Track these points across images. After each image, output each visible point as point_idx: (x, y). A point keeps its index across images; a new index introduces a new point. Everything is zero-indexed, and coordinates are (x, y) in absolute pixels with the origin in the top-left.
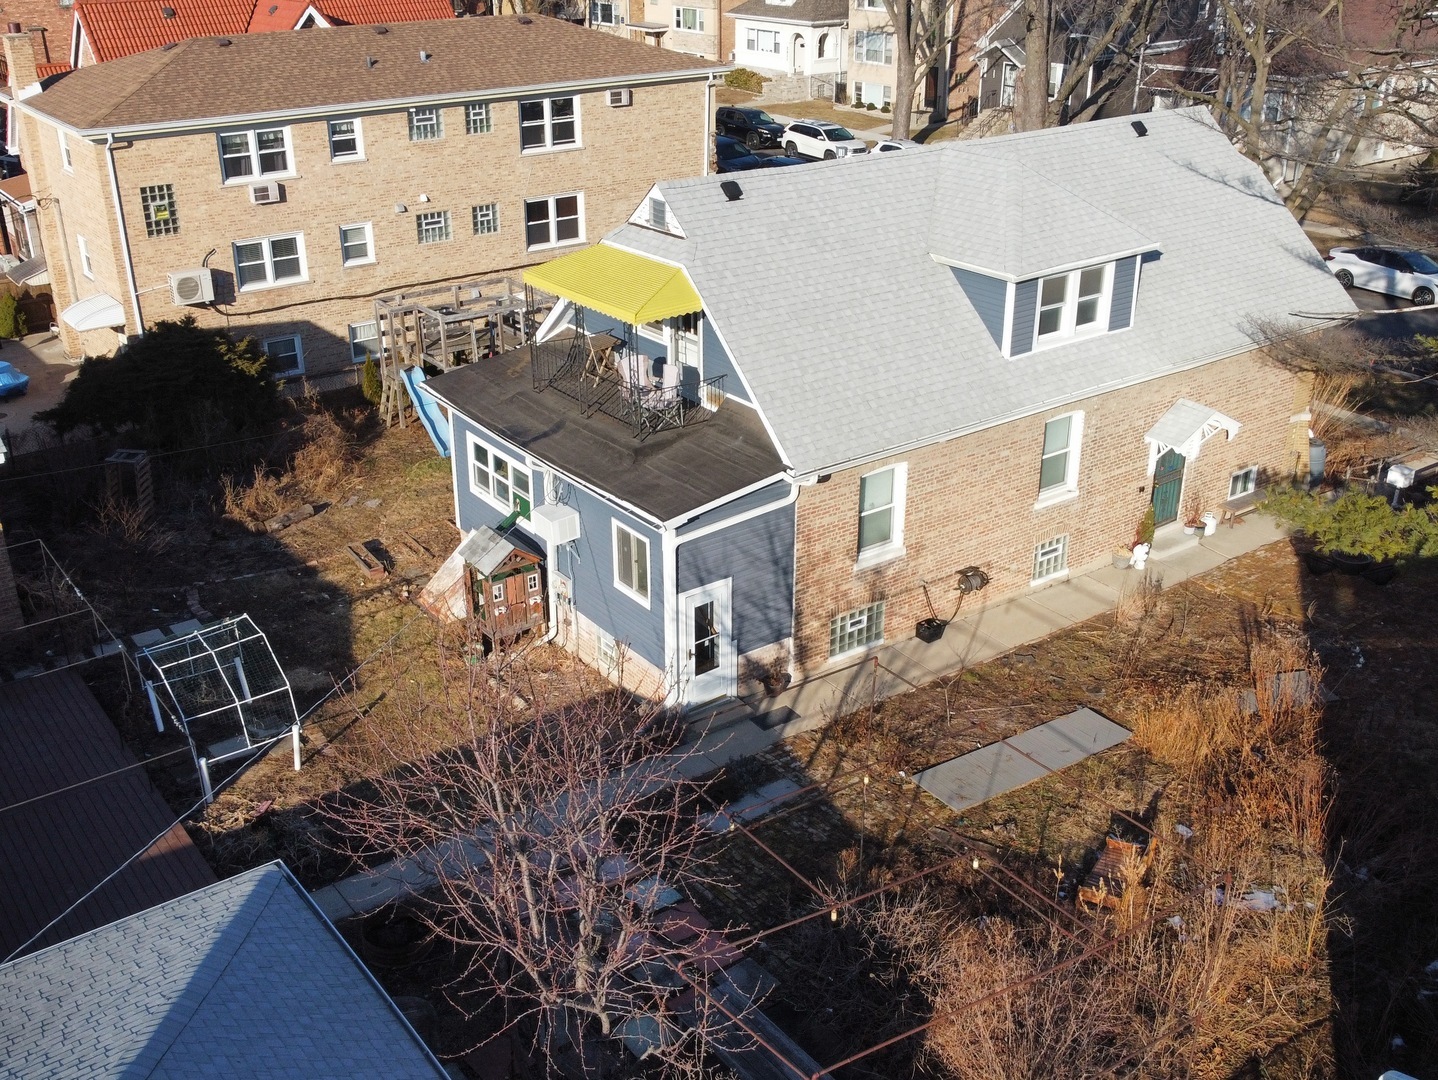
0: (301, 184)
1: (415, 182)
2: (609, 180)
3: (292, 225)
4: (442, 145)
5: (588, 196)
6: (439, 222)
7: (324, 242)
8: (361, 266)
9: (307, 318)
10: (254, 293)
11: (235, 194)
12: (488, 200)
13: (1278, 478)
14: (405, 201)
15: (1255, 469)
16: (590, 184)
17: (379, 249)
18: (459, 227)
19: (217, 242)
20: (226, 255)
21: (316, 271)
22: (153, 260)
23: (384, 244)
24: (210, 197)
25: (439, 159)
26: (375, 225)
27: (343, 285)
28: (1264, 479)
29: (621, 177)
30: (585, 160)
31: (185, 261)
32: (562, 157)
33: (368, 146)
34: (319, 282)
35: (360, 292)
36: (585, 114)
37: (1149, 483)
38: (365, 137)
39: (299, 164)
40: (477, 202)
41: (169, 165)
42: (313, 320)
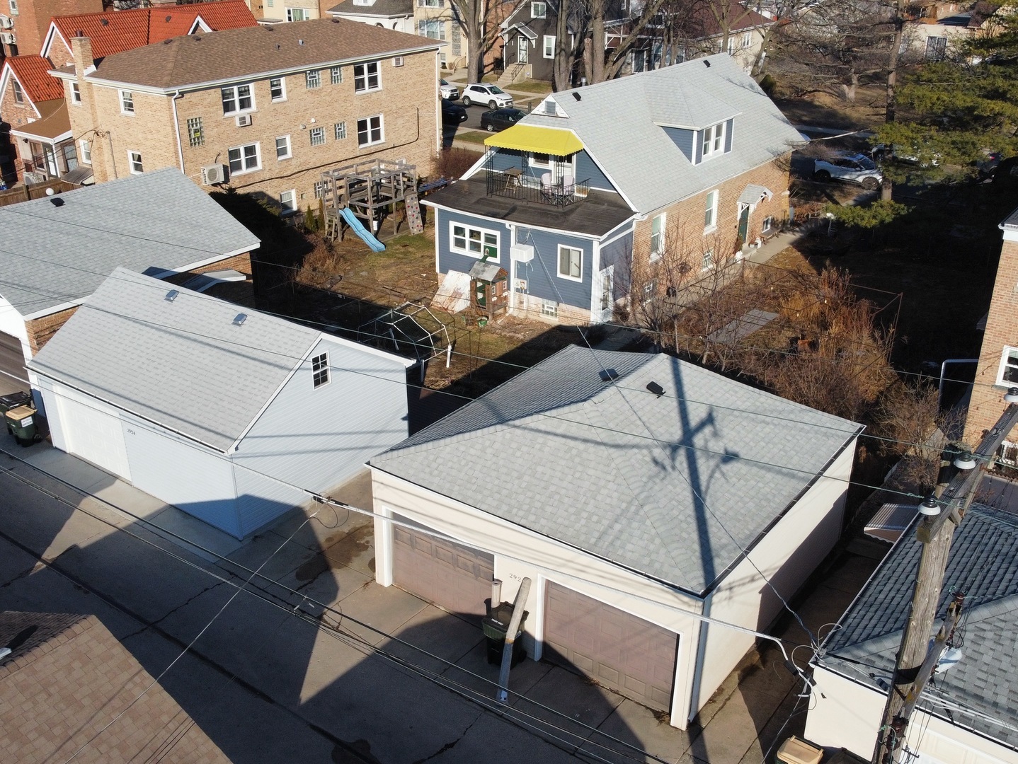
0: (259, 115)
1: (308, 112)
2: (394, 108)
3: (254, 138)
4: (321, 90)
5: (385, 116)
6: (319, 134)
7: (269, 147)
8: (286, 160)
9: (261, 190)
10: (238, 177)
11: (229, 122)
12: (342, 120)
13: (778, 222)
14: (304, 122)
15: (770, 218)
16: (386, 110)
17: (293, 150)
18: (327, 135)
19: (221, 149)
20: (226, 156)
21: (266, 163)
22: (193, 160)
23: (296, 147)
24: (218, 124)
25: (319, 99)
26: (292, 136)
27: (277, 171)
28: (774, 223)
29: (400, 106)
30: (384, 97)
31: (207, 160)
32: (374, 95)
33: (289, 92)
34: (267, 169)
35: (285, 174)
36: (384, 71)
37: (737, 224)
38: (287, 88)
39: (258, 104)
40: (337, 121)
41: (200, 106)
42: (264, 191)
